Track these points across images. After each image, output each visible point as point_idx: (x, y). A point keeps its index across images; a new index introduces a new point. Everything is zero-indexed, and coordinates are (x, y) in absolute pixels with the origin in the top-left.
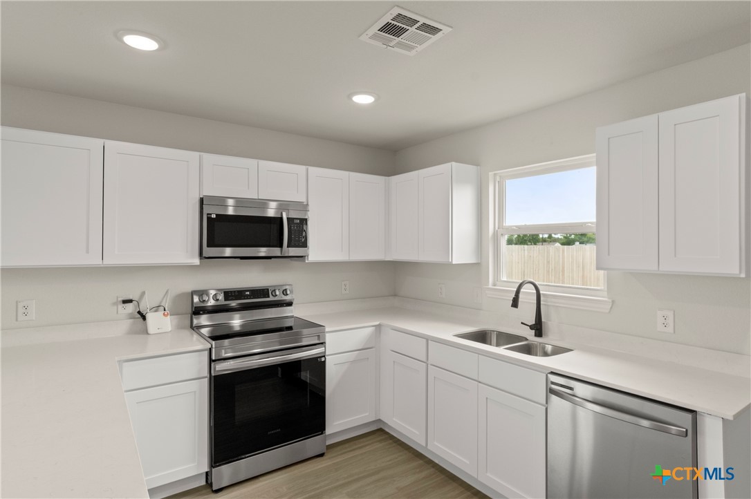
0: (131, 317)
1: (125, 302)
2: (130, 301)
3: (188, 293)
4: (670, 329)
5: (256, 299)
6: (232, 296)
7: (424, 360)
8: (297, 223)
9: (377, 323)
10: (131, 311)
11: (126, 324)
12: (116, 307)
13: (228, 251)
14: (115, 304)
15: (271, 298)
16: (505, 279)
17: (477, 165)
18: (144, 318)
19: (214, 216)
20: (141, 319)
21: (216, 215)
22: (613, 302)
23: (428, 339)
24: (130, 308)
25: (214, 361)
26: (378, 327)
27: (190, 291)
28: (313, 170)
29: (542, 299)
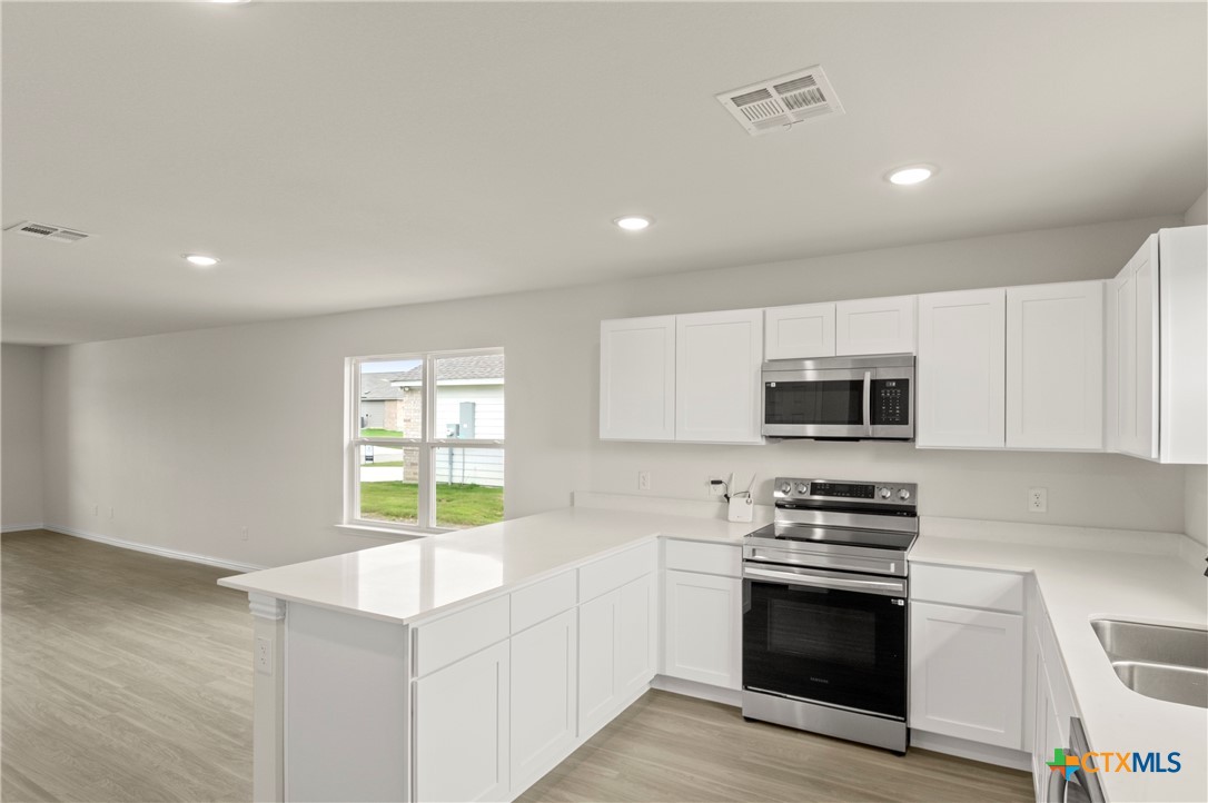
0: (718, 498)
1: (713, 482)
2: (719, 482)
3: (771, 480)
5: (855, 497)
6: (820, 489)
8: (894, 388)
10: (718, 492)
11: (714, 507)
12: (706, 487)
13: (811, 430)
14: (706, 484)
15: (877, 500)
18: (728, 499)
19: (773, 385)
20: (726, 502)
21: (777, 383)
24: (720, 489)
25: (745, 560)
26: (1028, 576)
27: (774, 478)
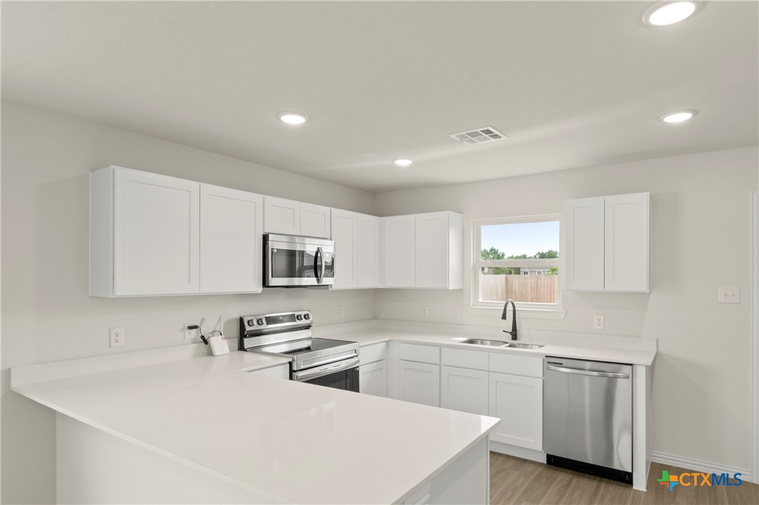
0: (195, 342)
1: (190, 328)
2: (196, 327)
4: (602, 327)
6: (271, 321)
7: (438, 362)
8: (328, 257)
9: (387, 339)
10: (194, 337)
11: (191, 349)
12: (183, 333)
14: (183, 330)
16: (480, 300)
17: (461, 213)
18: (206, 342)
19: (275, 251)
20: (203, 343)
21: (277, 250)
22: (567, 312)
23: (441, 346)
24: (194, 333)
25: (295, 371)
26: (388, 342)
28: (336, 211)
29: (517, 313)
